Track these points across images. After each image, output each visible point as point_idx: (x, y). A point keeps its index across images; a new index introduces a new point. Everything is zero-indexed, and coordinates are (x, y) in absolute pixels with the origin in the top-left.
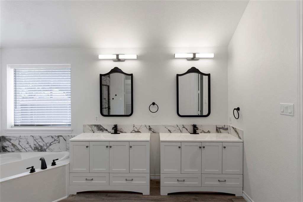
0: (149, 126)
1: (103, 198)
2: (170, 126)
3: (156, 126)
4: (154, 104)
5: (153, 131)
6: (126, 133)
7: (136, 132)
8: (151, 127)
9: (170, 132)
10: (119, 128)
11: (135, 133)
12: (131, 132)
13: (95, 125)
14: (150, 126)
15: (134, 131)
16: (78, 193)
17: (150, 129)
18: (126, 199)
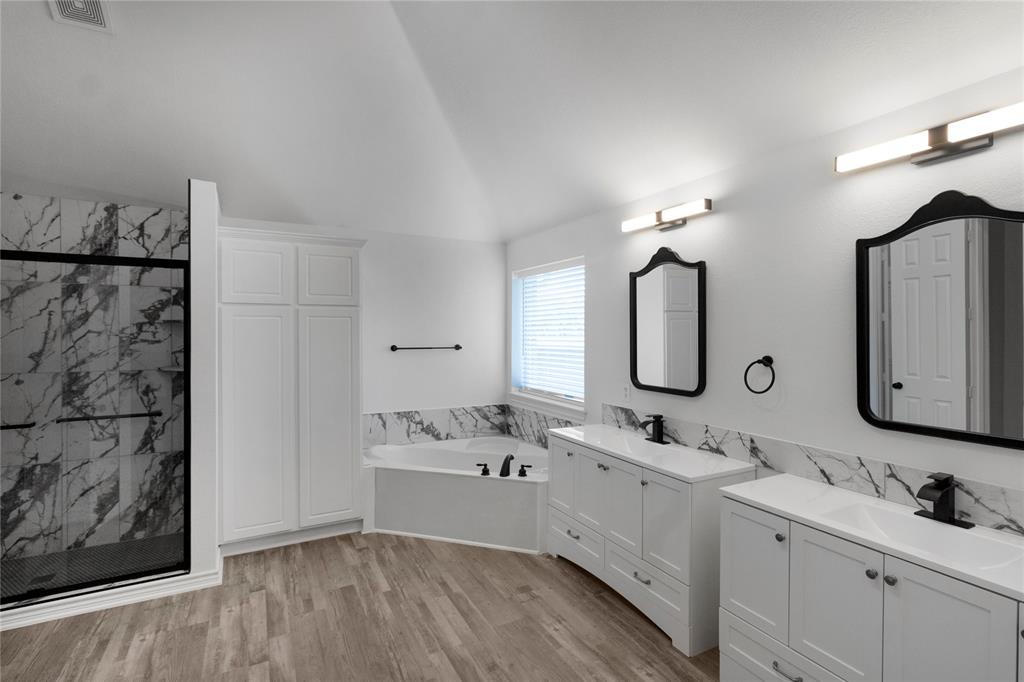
0: (752, 441)
1: (587, 593)
2: (829, 457)
3: (776, 443)
4: (767, 361)
5: (763, 459)
6: (685, 445)
7: (712, 450)
8: (758, 444)
9: (829, 480)
10: (669, 425)
11: (709, 452)
12: (699, 448)
13: (622, 409)
14: (755, 440)
15: (707, 447)
16: (559, 557)
17: (754, 451)
18: (622, 625)
